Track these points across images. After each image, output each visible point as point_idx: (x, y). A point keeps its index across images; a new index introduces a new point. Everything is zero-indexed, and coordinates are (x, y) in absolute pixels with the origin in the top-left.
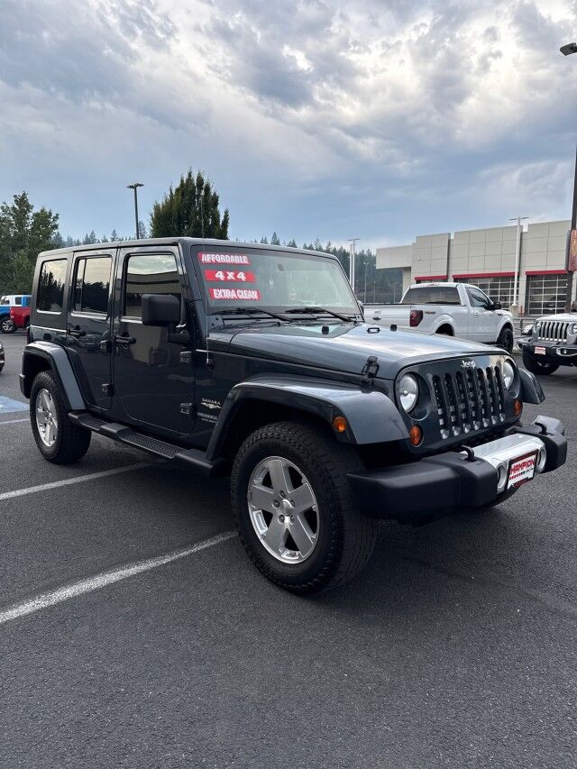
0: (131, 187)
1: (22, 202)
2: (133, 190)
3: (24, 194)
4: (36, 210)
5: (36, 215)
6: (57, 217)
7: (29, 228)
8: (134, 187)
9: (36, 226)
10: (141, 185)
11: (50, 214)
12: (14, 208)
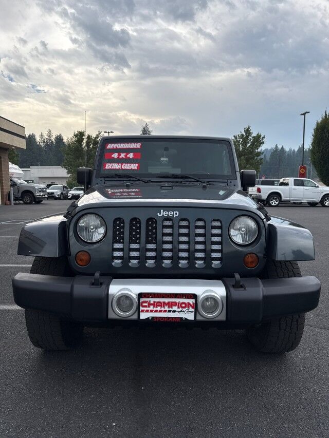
0: (302, 114)
1: (248, 131)
2: (303, 116)
3: (249, 127)
4: (254, 135)
5: (254, 137)
6: (264, 137)
7: (249, 145)
8: (304, 114)
9: (253, 144)
10: (308, 112)
11: (260, 136)
12: (242, 135)
